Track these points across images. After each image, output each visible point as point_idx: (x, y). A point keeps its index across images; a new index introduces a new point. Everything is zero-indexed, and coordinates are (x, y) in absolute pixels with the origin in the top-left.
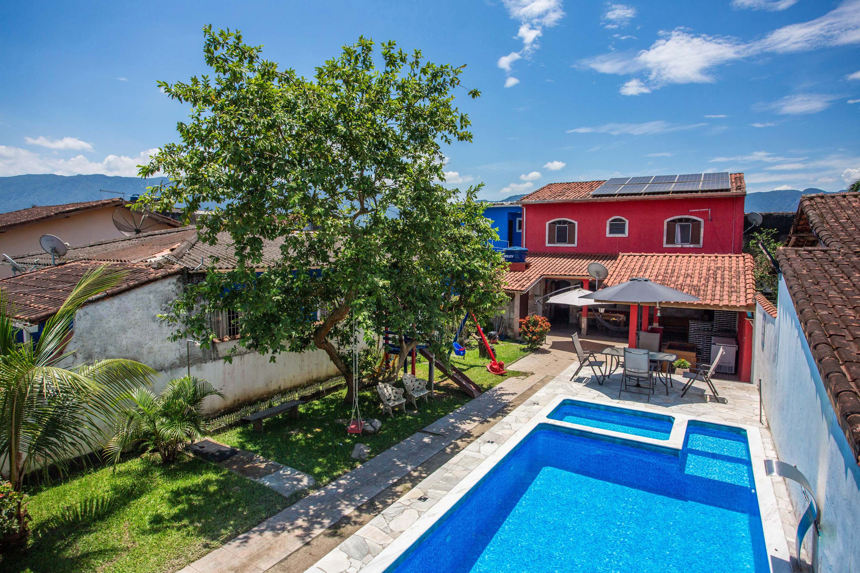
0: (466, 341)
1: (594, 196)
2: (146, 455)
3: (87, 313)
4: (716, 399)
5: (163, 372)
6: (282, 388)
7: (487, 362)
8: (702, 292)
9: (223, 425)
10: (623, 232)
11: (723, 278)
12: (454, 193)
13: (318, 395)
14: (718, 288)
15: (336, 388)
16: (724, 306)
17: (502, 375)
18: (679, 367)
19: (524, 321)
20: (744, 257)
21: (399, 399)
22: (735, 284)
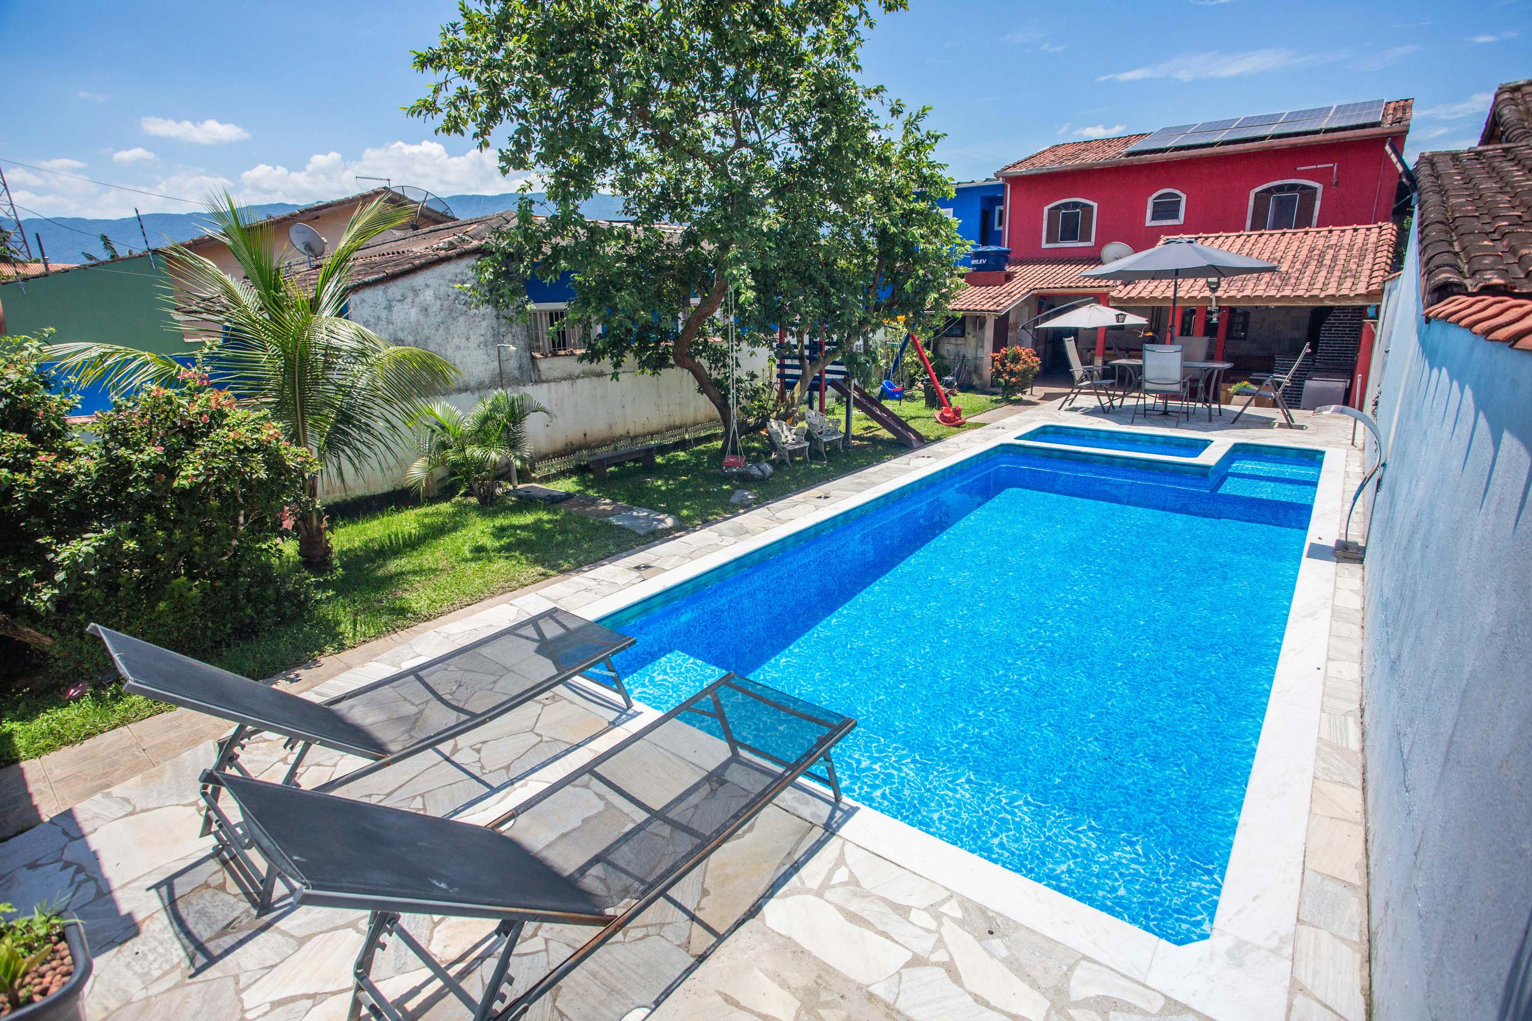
0: (907, 393)
1: (1129, 154)
2: (457, 498)
3: (363, 301)
4: (1289, 425)
5: (469, 393)
6: (632, 434)
7: (937, 413)
8: (1293, 281)
9: (553, 471)
10: (1176, 217)
11: (1334, 259)
12: (876, 92)
13: (682, 445)
14: (1324, 273)
15: (709, 438)
16: (1327, 296)
17: (958, 426)
18: (1237, 394)
19: (998, 356)
20: (1380, 227)
21: (799, 443)
22: (1354, 267)
